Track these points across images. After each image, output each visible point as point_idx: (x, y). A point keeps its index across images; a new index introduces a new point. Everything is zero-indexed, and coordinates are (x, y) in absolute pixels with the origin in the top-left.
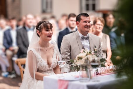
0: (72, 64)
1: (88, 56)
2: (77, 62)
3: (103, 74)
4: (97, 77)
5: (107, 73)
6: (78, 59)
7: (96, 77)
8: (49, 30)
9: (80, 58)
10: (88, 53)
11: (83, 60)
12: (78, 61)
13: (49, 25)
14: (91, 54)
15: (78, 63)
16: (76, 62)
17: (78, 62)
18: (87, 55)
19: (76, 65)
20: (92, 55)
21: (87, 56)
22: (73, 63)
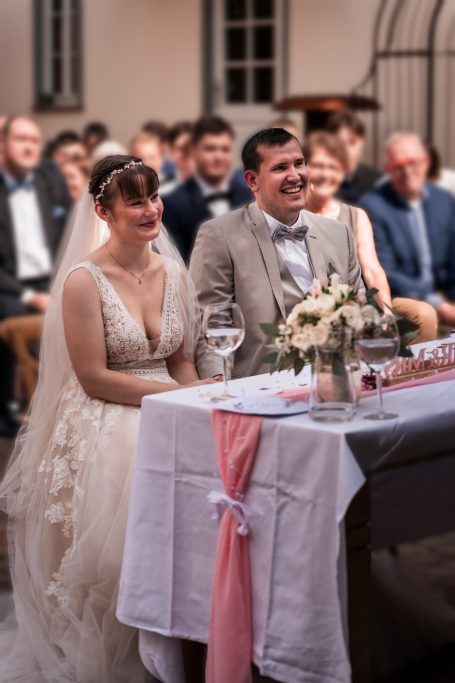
0: (274, 342)
1: (345, 310)
2: (295, 338)
3: (397, 381)
4: (384, 395)
5: (416, 377)
6: (302, 325)
7: (381, 392)
8: (142, 201)
9: (310, 319)
10: (343, 296)
11: (324, 326)
12: (302, 333)
13: (140, 178)
14: (355, 300)
15: (299, 339)
16: (290, 336)
17: (302, 336)
18: (338, 306)
19: (291, 348)
20: (361, 304)
21: (340, 310)
22: (277, 340)
